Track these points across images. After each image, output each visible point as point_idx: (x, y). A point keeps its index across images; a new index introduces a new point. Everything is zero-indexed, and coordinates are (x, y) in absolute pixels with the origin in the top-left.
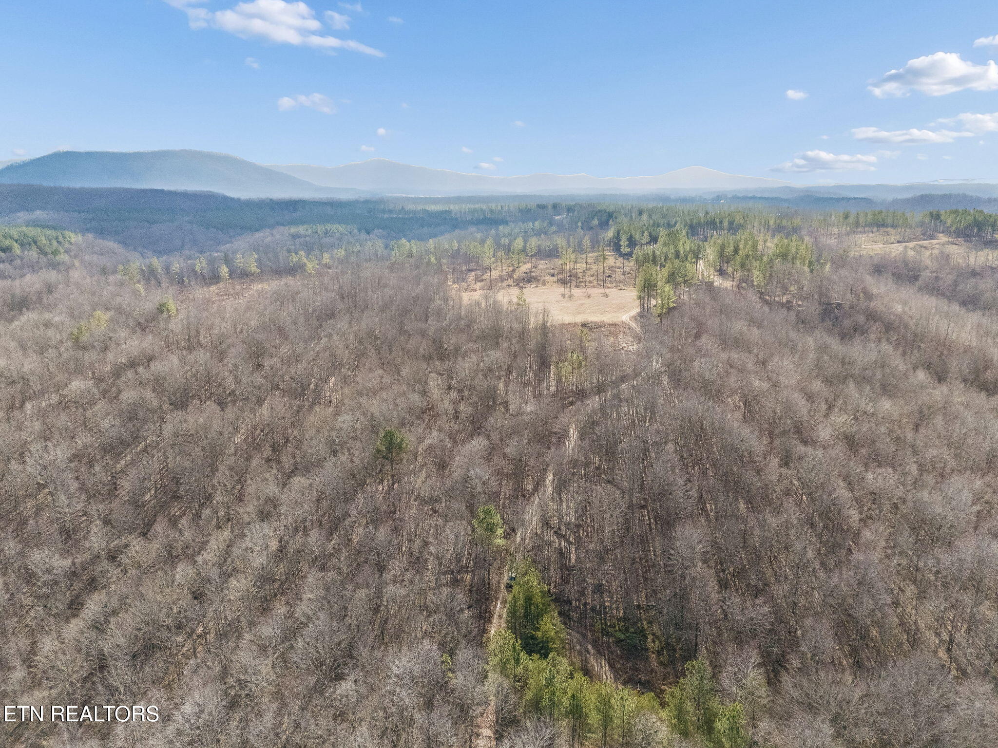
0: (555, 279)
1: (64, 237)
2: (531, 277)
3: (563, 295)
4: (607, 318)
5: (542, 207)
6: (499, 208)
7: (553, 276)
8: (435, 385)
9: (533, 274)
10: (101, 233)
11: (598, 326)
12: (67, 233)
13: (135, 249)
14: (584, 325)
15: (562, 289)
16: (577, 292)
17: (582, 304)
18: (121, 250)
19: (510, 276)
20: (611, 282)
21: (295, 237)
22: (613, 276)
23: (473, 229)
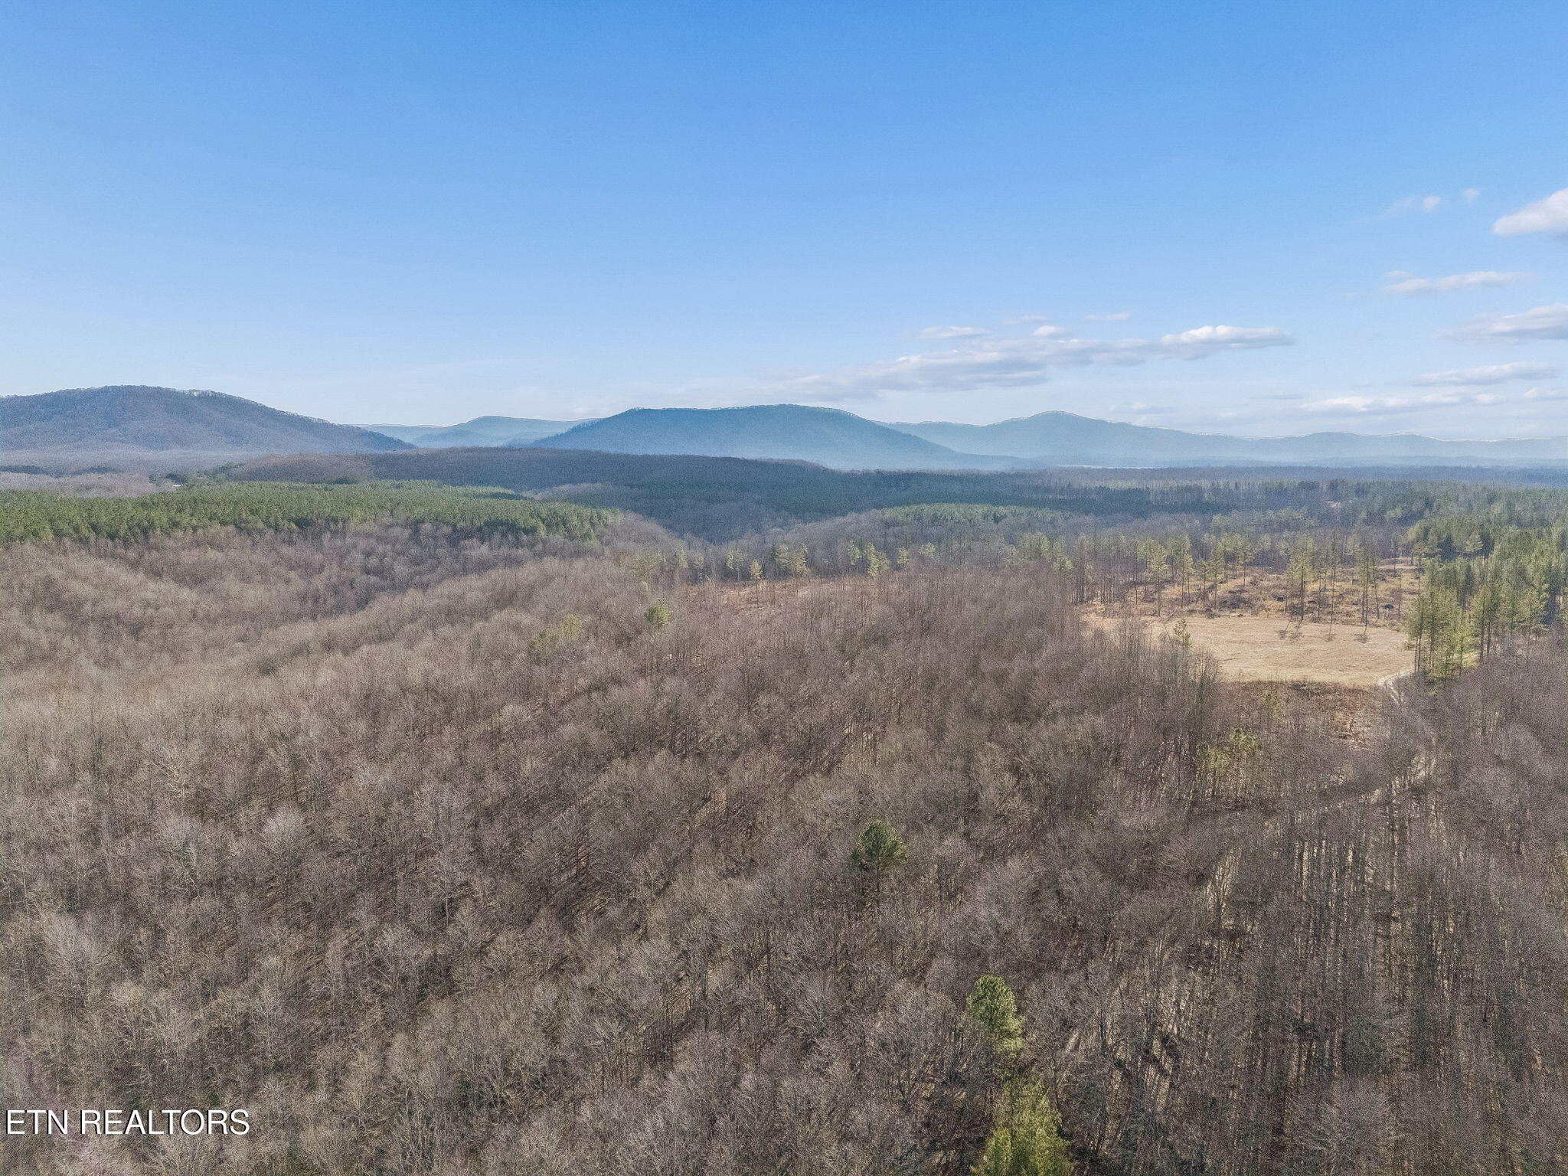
0: (1282, 605)
1: (599, 517)
2: (1240, 600)
3: (1282, 634)
4: (1345, 679)
5: (1310, 487)
6: (1232, 486)
7: (1280, 599)
8: (990, 761)
9: (1245, 595)
10: (650, 513)
11: (1323, 689)
12: (604, 512)
13: (681, 537)
14: (1296, 687)
15: (1285, 624)
16: (1309, 629)
17: (1311, 651)
18: (665, 537)
19: (1203, 596)
20: (1389, 617)
21: (887, 524)
22: (1396, 606)
23: (1166, 517)
